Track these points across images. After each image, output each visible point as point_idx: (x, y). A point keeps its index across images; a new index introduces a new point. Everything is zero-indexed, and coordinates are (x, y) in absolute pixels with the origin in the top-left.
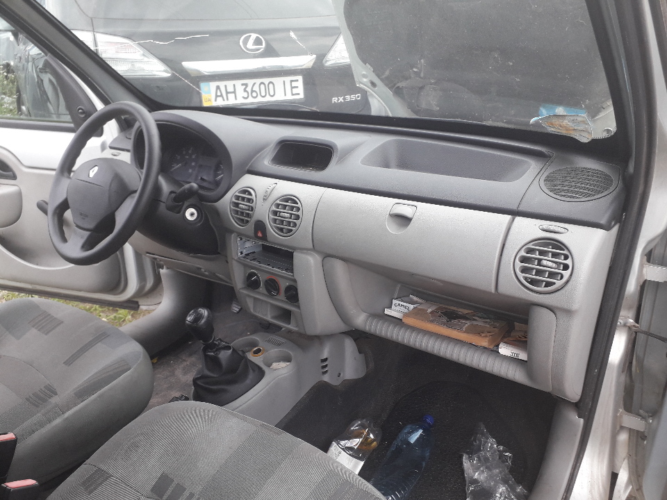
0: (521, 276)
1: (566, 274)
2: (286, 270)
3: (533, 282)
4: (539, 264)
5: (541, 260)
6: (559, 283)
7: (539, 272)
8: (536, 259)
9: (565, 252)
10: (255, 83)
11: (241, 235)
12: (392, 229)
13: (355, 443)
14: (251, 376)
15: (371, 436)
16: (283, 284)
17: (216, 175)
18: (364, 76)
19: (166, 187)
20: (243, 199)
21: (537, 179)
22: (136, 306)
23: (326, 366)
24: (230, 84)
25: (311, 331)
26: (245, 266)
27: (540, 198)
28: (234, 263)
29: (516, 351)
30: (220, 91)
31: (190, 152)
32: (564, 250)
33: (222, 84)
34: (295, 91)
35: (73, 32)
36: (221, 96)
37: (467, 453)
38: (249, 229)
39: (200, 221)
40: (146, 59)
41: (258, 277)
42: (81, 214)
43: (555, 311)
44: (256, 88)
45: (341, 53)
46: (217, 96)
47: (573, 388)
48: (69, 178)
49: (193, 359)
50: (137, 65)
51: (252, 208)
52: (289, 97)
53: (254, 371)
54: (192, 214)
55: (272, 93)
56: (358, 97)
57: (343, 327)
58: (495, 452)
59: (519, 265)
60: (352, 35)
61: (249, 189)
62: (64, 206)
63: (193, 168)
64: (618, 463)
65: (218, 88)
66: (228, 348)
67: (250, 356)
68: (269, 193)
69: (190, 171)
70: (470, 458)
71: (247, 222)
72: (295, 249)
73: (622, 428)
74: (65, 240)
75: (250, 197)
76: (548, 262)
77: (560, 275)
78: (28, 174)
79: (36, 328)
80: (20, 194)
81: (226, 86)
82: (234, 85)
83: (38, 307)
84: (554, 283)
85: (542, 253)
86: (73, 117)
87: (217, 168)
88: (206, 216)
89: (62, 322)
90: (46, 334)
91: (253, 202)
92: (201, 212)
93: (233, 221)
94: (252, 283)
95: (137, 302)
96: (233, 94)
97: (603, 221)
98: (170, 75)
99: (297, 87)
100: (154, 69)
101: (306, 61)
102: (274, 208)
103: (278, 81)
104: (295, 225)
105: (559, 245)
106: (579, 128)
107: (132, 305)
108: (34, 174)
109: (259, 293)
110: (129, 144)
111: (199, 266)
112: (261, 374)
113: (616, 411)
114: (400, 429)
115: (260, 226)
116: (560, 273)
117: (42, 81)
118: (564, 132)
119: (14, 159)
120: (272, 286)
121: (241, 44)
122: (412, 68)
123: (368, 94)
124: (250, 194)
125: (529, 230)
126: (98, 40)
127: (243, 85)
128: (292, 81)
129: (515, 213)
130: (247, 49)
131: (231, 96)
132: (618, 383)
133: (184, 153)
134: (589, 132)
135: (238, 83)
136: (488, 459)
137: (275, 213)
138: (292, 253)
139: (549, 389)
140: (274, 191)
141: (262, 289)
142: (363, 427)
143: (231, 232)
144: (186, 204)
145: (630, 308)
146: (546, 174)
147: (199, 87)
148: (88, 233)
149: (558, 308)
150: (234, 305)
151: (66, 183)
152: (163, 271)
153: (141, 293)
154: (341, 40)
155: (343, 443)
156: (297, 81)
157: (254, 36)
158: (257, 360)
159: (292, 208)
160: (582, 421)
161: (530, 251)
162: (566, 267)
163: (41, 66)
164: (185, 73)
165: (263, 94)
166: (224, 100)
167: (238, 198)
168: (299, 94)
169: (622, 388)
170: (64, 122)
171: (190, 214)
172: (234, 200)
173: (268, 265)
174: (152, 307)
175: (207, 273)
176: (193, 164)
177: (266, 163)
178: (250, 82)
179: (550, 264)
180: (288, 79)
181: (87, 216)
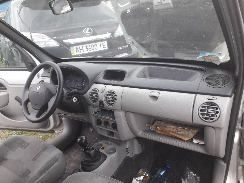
0: (201, 116)
1: (218, 115)
2: (112, 117)
3: (205, 118)
4: (207, 112)
5: (208, 110)
6: (215, 118)
7: (208, 115)
8: (206, 110)
9: (217, 107)
10: (90, 45)
11: (93, 106)
12: (151, 101)
13: (141, 178)
14: (102, 158)
15: (147, 175)
16: (111, 123)
17: (82, 84)
18: (129, 40)
19: (65, 91)
20: (94, 93)
21: (202, 80)
22: (54, 132)
23: (128, 150)
24: (81, 47)
25: (122, 139)
26: (96, 117)
27: (205, 87)
28: (92, 116)
29: (199, 141)
30: (78, 49)
31: (72, 76)
32: (216, 106)
33: (78, 47)
34: (104, 47)
35: (21, 33)
36: (78, 51)
37: (183, 178)
38: (97, 104)
39: (78, 102)
40: (50, 40)
41: (101, 120)
42: (35, 104)
43: (215, 128)
44: (90, 47)
45: (120, 31)
46: (76, 51)
47: (222, 153)
48: (29, 90)
49: (77, 150)
50: (47, 43)
51: (98, 96)
52: (103, 49)
53: (103, 156)
54: (75, 100)
55: (96, 48)
56: (127, 46)
57: (134, 136)
58: (193, 177)
59: (200, 112)
60: (124, 26)
61: (96, 89)
62: (28, 101)
63: (73, 82)
64: (239, 177)
65: (77, 48)
66: (93, 149)
67: (101, 150)
68: (103, 90)
69: (72, 83)
70: (184, 180)
71: (96, 101)
72: (115, 110)
73: (240, 165)
74: (29, 114)
75: (96, 92)
76: (211, 111)
77: (215, 116)
78: (11, 87)
79: (20, 147)
80: (8, 95)
81: (79, 47)
82: (82, 47)
83: (20, 139)
84: (214, 119)
85: (208, 107)
86: (26, 65)
87: (83, 81)
88: (80, 100)
89: (30, 144)
90: (24, 149)
91: (98, 94)
92: (78, 98)
93: (91, 101)
94: (99, 123)
95: (54, 130)
96: (82, 50)
97: (229, 94)
98: (59, 45)
99: (105, 45)
100: (53, 43)
101: (108, 35)
102: (106, 96)
103: (98, 44)
104: (114, 101)
105: (214, 104)
106: (215, 60)
107: (52, 131)
108: (13, 87)
109: (102, 126)
110: (49, 75)
111: (77, 117)
112: (105, 157)
113: (237, 159)
114: (157, 170)
115: (101, 103)
116: (215, 115)
117: (12, 50)
118: (209, 61)
119: (5, 82)
120: (106, 123)
121: (84, 32)
122: (147, 36)
123: (131, 46)
124: (96, 91)
125: (202, 99)
126: (32, 35)
127: (85, 46)
128: (103, 43)
129: (196, 93)
130: (86, 33)
131: (82, 51)
132: (237, 149)
133: (69, 76)
134: (219, 61)
135: (84, 46)
136: (191, 180)
137: (106, 98)
138: (114, 111)
139: (214, 155)
140: (106, 90)
141: (103, 125)
142: (143, 171)
143: (90, 105)
144: (73, 96)
145: (239, 123)
146: (205, 78)
147: (70, 49)
148: (38, 111)
149: (215, 127)
150: (90, 129)
151: (28, 92)
152: (63, 119)
153: (56, 127)
154: (120, 27)
155: (137, 178)
156: (105, 43)
157: (88, 28)
158: (103, 151)
159: (113, 95)
160: (226, 164)
161: (203, 107)
162: (217, 112)
163: (11, 45)
164: (65, 44)
165: (93, 49)
166: (79, 52)
167: (92, 93)
168: (106, 48)
169: (239, 151)
170: (23, 67)
171: (74, 100)
172: (90, 94)
173: (105, 116)
174: (59, 132)
175: (80, 119)
176: (73, 80)
177: (101, 79)
178: (88, 45)
179: (212, 111)
180: (101, 43)
181: (37, 105)
